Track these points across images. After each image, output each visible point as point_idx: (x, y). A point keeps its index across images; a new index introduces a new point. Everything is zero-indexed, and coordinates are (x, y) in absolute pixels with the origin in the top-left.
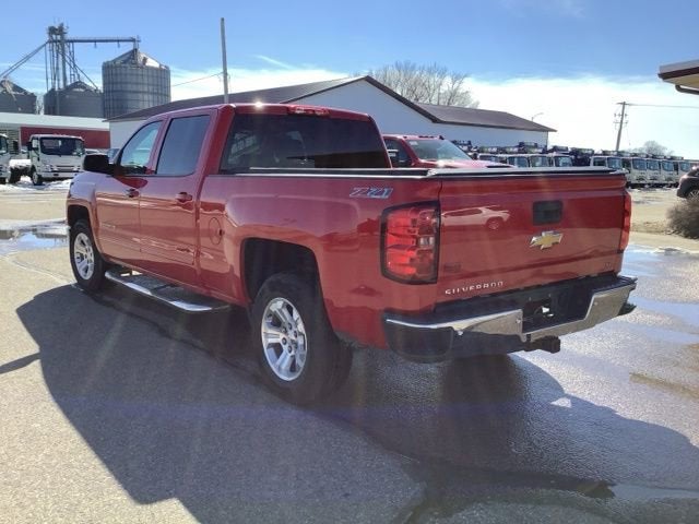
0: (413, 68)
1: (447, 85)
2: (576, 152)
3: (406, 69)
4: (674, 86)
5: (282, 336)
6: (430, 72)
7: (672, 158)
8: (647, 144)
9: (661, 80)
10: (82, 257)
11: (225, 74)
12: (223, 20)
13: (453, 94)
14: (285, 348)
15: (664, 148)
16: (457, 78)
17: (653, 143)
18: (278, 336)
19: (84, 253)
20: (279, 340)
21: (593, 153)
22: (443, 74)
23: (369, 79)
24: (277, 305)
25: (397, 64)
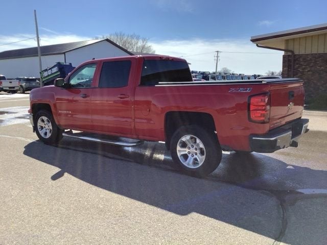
0: (124, 35)
1: (140, 44)
2: (203, 73)
3: (121, 35)
4: (255, 44)
5: (188, 150)
6: (132, 37)
7: (240, 75)
8: (223, 69)
9: (252, 42)
10: (42, 128)
11: (38, 38)
12: (35, 11)
13: (143, 47)
14: (190, 156)
15: (230, 70)
16: (144, 40)
17: (225, 68)
18: (186, 151)
19: (44, 126)
20: (186, 153)
21: (210, 74)
22: (138, 38)
23: (107, 40)
24: (186, 138)
25: (116, 33)
